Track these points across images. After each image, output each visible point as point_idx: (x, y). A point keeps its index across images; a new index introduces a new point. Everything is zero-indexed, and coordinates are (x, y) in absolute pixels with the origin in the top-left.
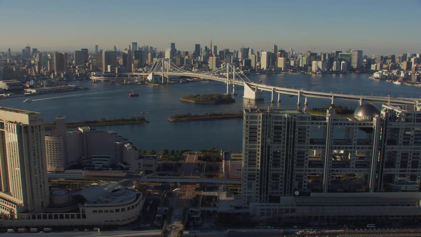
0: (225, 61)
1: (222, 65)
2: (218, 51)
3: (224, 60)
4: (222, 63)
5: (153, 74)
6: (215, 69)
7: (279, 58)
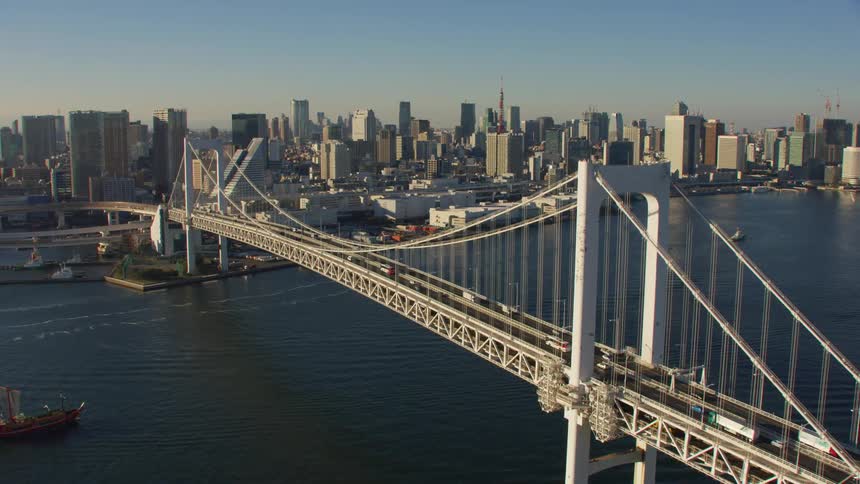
0: (541, 147)
1: (531, 160)
2: (523, 122)
3: (539, 144)
4: (532, 153)
5: (164, 215)
6: (505, 178)
7: (720, 137)
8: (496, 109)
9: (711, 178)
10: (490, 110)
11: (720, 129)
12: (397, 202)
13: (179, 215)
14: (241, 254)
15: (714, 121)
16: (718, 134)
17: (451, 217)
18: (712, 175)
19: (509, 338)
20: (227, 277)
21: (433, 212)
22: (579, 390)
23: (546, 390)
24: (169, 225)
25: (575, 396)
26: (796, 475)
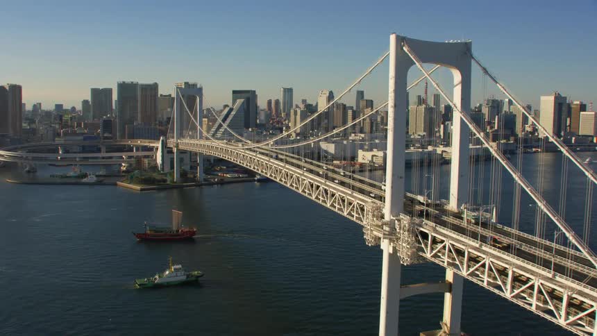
1: (442, 126)
2: (443, 105)
5: (164, 145)
6: (419, 135)
7: (582, 113)
8: (423, 96)
9: (573, 142)
10: (419, 97)
11: (583, 108)
12: (335, 146)
13: (172, 142)
14: (216, 173)
15: (578, 103)
16: (581, 111)
17: (373, 156)
18: (574, 138)
19: (350, 193)
20: (202, 185)
21: (361, 153)
22: (391, 224)
23: (369, 227)
24: (167, 151)
25: (387, 229)
26: (551, 279)
